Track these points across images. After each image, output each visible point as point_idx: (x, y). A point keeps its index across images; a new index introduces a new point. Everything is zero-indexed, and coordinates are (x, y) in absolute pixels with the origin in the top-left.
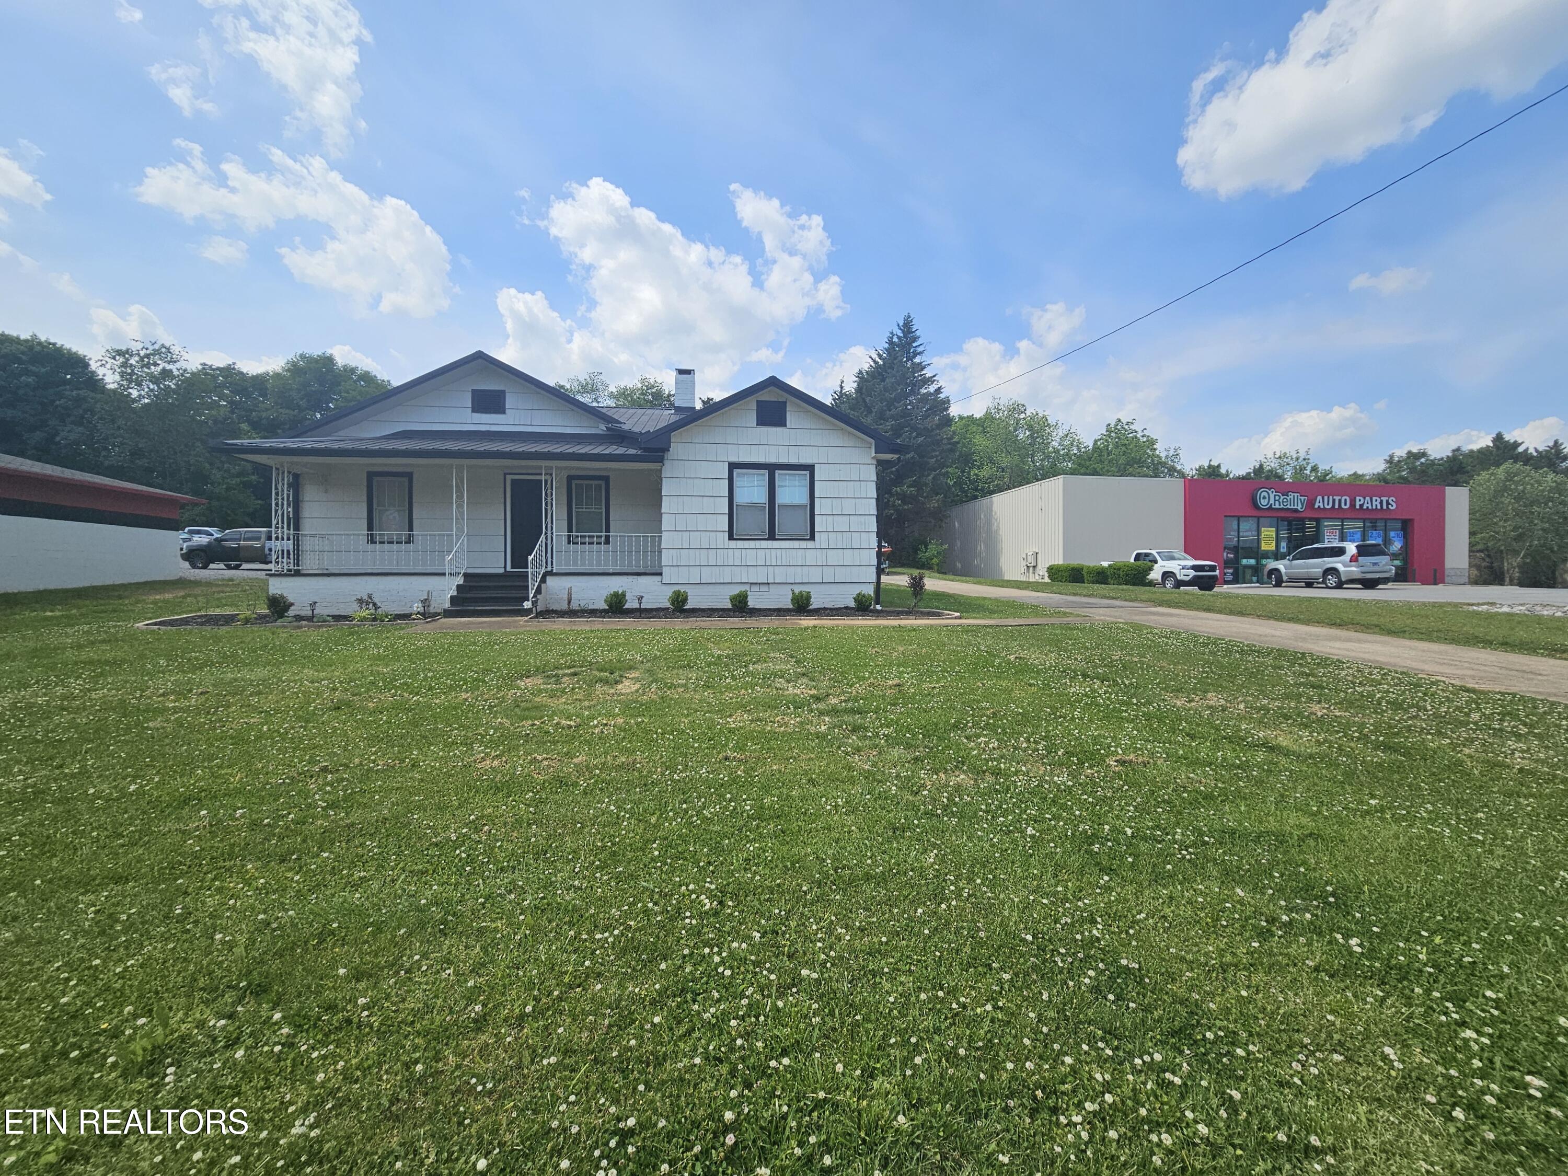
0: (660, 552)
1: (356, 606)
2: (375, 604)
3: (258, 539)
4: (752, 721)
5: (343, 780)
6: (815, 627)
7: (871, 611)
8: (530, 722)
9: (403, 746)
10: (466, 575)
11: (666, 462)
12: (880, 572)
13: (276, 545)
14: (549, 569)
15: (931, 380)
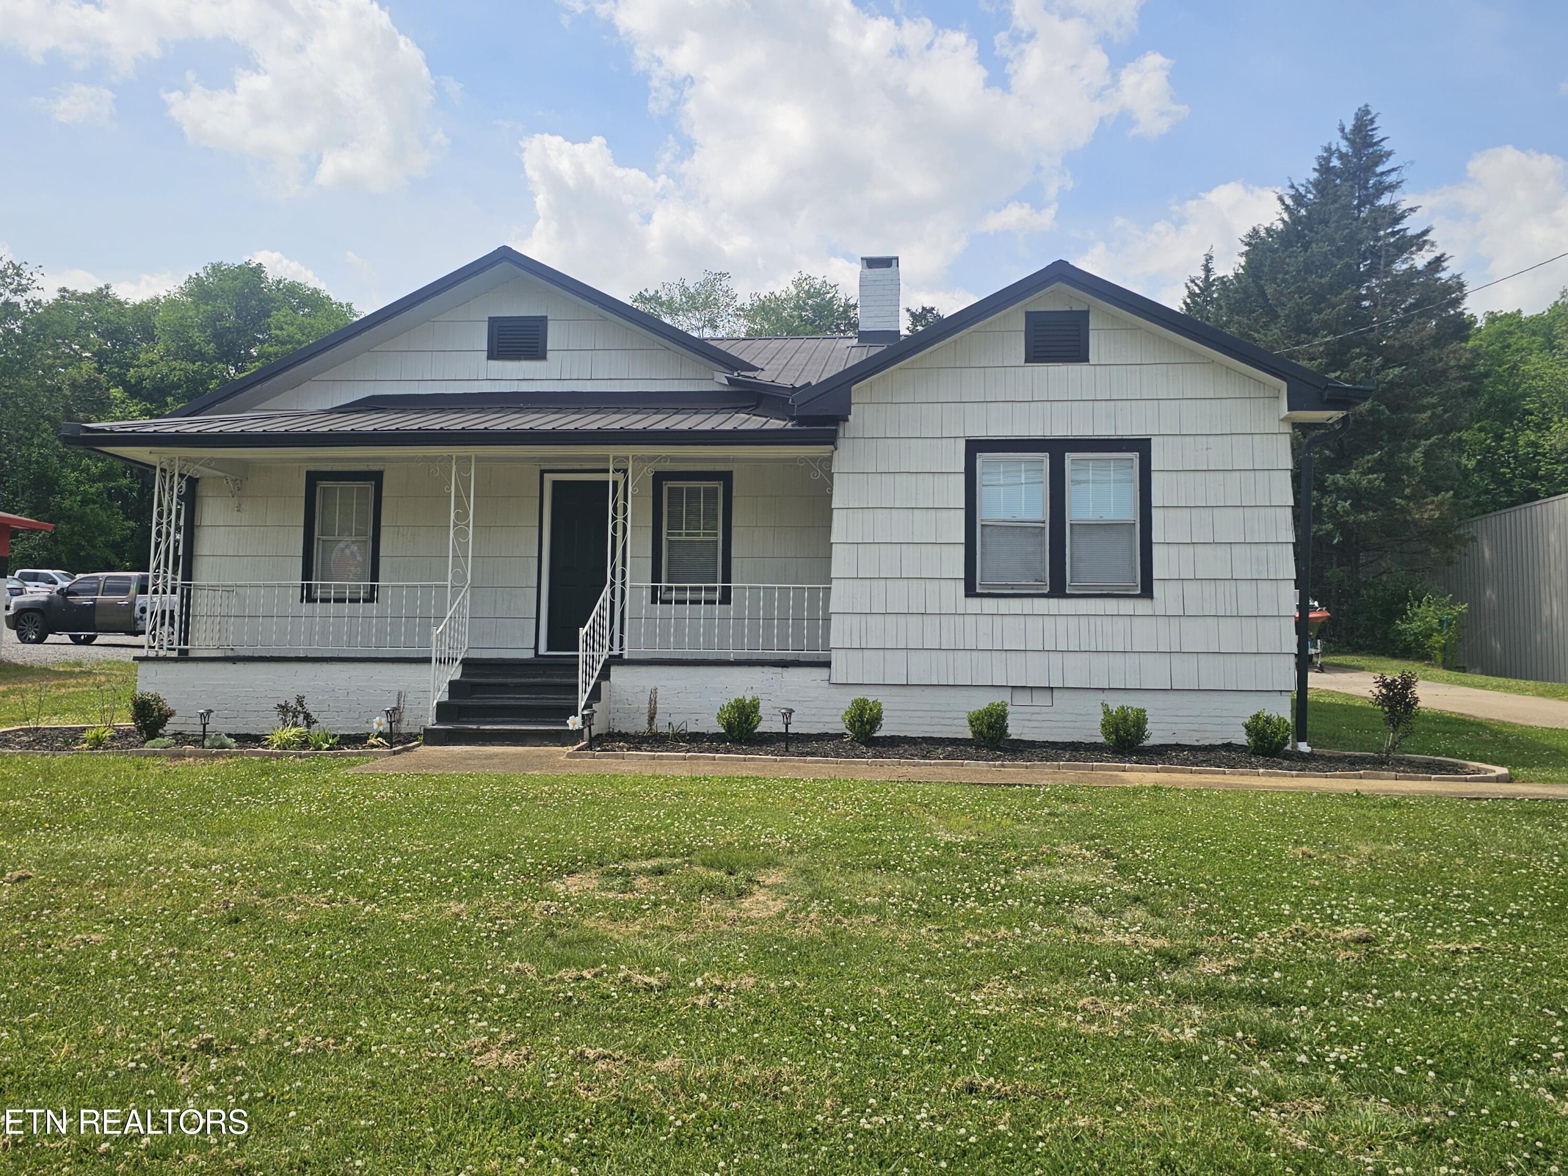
0: (827, 620)
1: (276, 718)
2: (307, 716)
3: (126, 590)
4: (1025, 1001)
5: (236, 1070)
6: (1157, 788)
7: (1289, 756)
8: (574, 973)
9: (342, 1007)
10: (467, 663)
11: (841, 442)
12: (1304, 664)
13: (152, 602)
14: (616, 652)
15: (1419, 241)
